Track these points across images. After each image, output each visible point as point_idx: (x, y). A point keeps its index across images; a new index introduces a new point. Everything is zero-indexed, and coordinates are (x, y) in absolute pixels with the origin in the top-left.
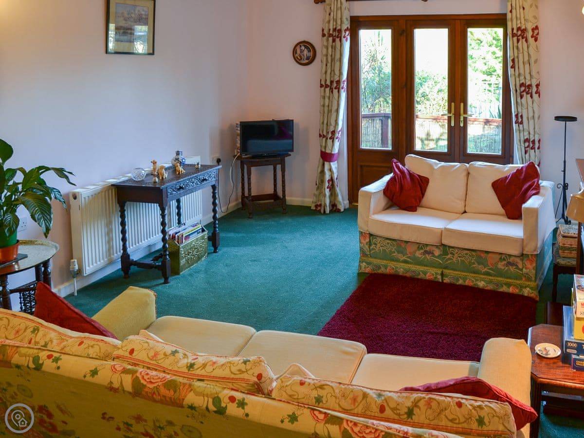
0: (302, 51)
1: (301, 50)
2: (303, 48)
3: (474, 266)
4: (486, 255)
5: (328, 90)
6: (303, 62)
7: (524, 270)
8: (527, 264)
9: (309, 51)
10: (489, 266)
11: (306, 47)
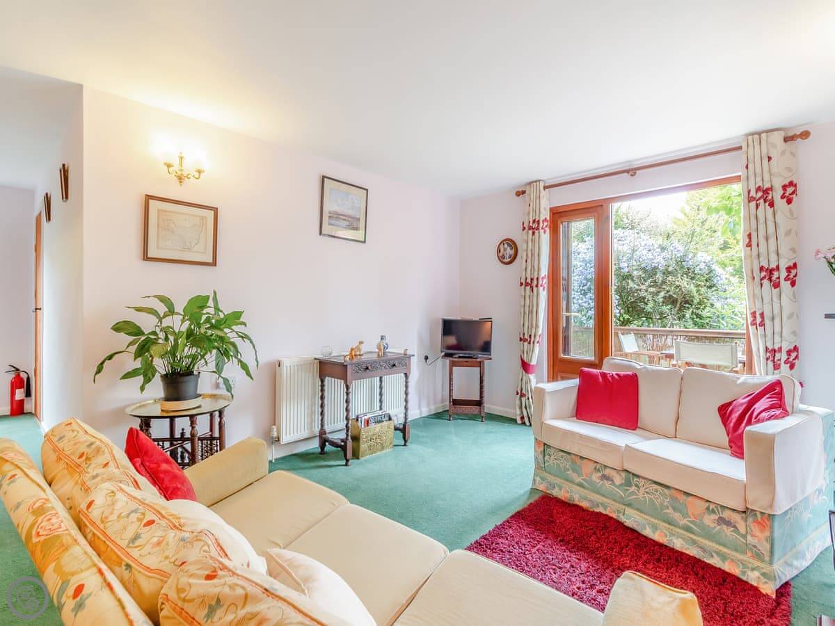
0: (505, 250)
1: (504, 248)
2: (506, 246)
3: (667, 511)
4: (684, 497)
5: (528, 288)
6: (505, 261)
7: (749, 537)
8: (754, 530)
9: (511, 249)
10: (690, 517)
11: (509, 245)
